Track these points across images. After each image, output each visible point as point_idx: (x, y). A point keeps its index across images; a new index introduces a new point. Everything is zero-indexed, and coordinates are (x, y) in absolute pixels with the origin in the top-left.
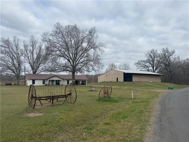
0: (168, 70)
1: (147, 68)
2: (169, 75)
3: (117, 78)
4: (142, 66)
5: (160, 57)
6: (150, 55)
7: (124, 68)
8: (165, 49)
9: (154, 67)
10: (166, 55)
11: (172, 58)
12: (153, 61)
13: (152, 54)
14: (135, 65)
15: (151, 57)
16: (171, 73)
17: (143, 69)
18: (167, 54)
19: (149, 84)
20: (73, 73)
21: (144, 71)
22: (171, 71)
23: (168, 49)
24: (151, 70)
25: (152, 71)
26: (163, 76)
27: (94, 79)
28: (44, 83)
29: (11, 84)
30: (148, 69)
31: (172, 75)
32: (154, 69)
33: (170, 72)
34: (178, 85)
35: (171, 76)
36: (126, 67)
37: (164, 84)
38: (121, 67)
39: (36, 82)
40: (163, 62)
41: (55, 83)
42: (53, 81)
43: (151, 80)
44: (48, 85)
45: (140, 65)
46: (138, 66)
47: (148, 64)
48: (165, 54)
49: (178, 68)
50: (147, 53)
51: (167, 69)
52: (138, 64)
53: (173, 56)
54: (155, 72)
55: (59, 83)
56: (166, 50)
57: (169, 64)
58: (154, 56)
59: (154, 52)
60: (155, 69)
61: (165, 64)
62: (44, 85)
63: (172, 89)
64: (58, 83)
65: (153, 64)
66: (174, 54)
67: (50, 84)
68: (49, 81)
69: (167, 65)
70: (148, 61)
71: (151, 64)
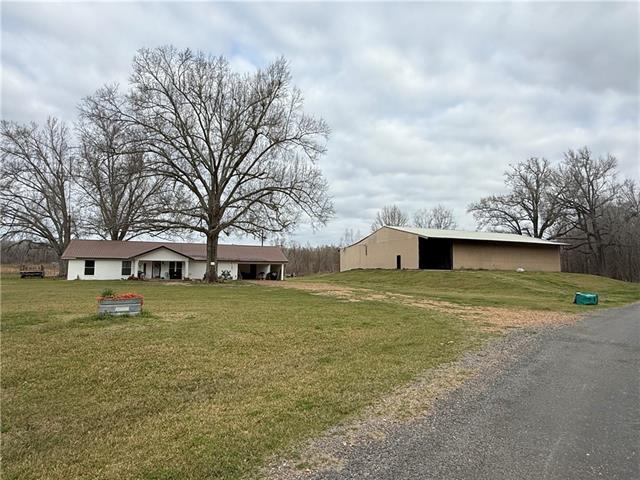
0: (590, 229)
1: (514, 223)
2: (591, 248)
3: (399, 257)
4: (497, 217)
5: (559, 182)
6: (523, 178)
7: (433, 223)
8: (576, 153)
9: (539, 221)
10: (583, 177)
11: (603, 187)
12: (536, 200)
13: (530, 176)
14: (469, 211)
15: (528, 185)
16: (600, 239)
17: (499, 228)
18: (583, 171)
20: (213, 238)
21: (501, 232)
22: (601, 232)
23: (587, 152)
24: (526, 229)
25: (532, 232)
26: (567, 249)
28: (126, 271)
29: (40, 275)
30: (515, 225)
31: (602, 245)
32: (540, 226)
33: (597, 236)
34: (625, 283)
35: (599, 249)
36: (441, 219)
37: (569, 278)
38: (425, 222)
40: (570, 202)
41: (164, 272)
42: (158, 265)
43: (521, 264)
44: (136, 279)
45: (487, 215)
46: (481, 216)
47: (516, 210)
48: (577, 175)
49: (627, 219)
50: (512, 171)
51: (586, 226)
52: (483, 206)
53: (609, 178)
54: (540, 237)
55: (180, 270)
56: (580, 156)
57: (592, 210)
58: (537, 182)
59: (538, 168)
60: (545, 226)
61: (576, 208)
62: (126, 277)
64: (175, 271)
65: (535, 211)
66: (612, 170)
67: (149, 274)
68: (145, 264)
69: (584, 212)
70: (517, 199)
71: (527, 209)
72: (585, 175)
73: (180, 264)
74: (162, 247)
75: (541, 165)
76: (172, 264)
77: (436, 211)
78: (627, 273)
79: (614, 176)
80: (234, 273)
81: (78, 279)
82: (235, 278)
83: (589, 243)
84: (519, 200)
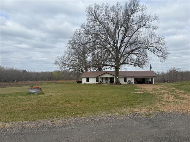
41: (109, 81)
64: (112, 81)
67: (104, 82)
68: (103, 78)
73: (113, 78)
76: (111, 78)
80: (133, 81)
81: (85, 83)
82: (134, 83)
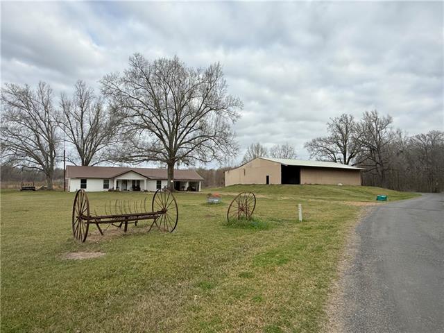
0: (377, 159)
1: (332, 155)
2: (377, 171)
3: (268, 177)
4: (322, 151)
5: (360, 131)
6: (338, 127)
7: (282, 154)
8: (370, 113)
9: (347, 153)
10: (373, 128)
11: (385, 134)
12: (345, 140)
13: (342, 125)
14: (305, 147)
15: (340, 130)
16: (383, 166)
17: (324, 158)
18: (374, 124)
19: (335, 189)
20: (171, 165)
21: (324, 161)
22: (383, 162)
23: (376, 113)
24: (340, 159)
25: (342, 160)
26: (366, 171)
27: (217, 178)
28: (106, 186)
29: (33, 189)
31: (384, 170)
32: (347, 157)
33: (381, 164)
34: (396, 192)
35: (382, 172)
36: (287, 151)
37: (366, 189)
38: (276, 153)
39: (89, 183)
40: (366, 143)
41: (129, 187)
42: (125, 182)
43: (340, 181)
44: (115, 191)
45: (316, 149)
46: (312, 150)
47: (333, 147)
48: (370, 126)
49: (398, 154)
50: (331, 122)
51: (375, 158)
52: (313, 145)
53: (388, 130)
54: (347, 164)
55: (139, 186)
56: (372, 115)
57: (379, 146)
58: (347, 130)
59: (347, 121)
60: (350, 158)
61: (370, 147)
62: (107, 190)
63: (385, 199)
64: (136, 186)
65: (345, 147)
66: (390, 124)
67: (120, 188)
69: (374, 150)
70: (334, 140)
71: (340, 146)
72: (375, 126)
73: (139, 182)
74: (132, 171)
75: (349, 119)
76: (134, 181)
77: (283, 146)
78: (397, 186)
79: (391, 128)
83: (376, 169)
84: (335, 141)
